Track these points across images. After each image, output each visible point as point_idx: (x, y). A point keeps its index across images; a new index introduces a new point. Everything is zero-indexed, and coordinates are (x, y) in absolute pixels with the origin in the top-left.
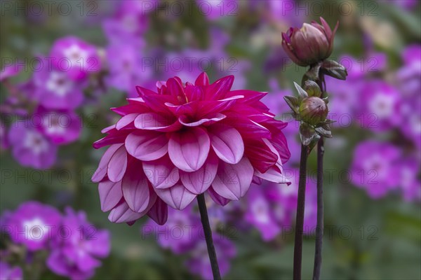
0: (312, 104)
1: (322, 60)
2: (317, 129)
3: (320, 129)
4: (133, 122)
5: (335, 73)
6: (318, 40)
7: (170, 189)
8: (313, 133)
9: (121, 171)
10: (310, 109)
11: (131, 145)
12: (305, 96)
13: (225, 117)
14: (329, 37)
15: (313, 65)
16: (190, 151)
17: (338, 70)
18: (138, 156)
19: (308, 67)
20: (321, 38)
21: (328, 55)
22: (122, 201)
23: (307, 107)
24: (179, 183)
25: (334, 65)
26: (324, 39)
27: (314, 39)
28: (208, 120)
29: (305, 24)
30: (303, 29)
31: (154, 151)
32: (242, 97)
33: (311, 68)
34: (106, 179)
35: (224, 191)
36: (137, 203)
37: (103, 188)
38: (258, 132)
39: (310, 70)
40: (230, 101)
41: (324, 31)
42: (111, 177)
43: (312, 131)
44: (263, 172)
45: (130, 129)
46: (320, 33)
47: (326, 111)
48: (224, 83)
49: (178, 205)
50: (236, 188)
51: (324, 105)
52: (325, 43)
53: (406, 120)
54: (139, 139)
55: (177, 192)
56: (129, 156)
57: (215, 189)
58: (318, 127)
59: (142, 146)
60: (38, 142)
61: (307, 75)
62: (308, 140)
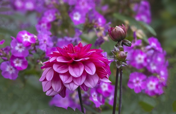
0: (121, 54)
1: (123, 39)
2: (122, 63)
3: (123, 63)
4: (56, 59)
5: (127, 44)
6: (121, 32)
7: (69, 84)
8: (121, 64)
9: (51, 77)
10: (120, 55)
11: (55, 68)
12: (118, 51)
13: (89, 58)
14: (125, 31)
15: (119, 41)
16: (77, 70)
17: (128, 43)
18: (58, 71)
19: (117, 42)
20: (122, 31)
21: (125, 38)
22: (51, 88)
23: (119, 55)
24: (72, 82)
25: (127, 41)
26: (124, 32)
27: (120, 32)
28: (83, 59)
29: (117, 26)
30: (116, 28)
31: (63, 70)
32: (95, 51)
33: (118, 42)
34: (45, 80)
35: (88, 85)
36: (57, 89)
37: (44, 83)
38: (100, 64)
39: (118, 43)
40: (91, 53)
41: (123, 29)
42: (47, 79)
43: (121, 63)
44: (102, 78)
45: (55, 62)
46: (122, 30)
47: (126, 56)
48: (88, 46)
49: (72, 89)
50: (93, 84)
51: (125, 54)
52: (124, 33)
53: (149, 65)
54: (58, 66)
55: (72, 85)
56: (54, 71)
57: (85, 84)
58: (123, 62)
59: (59, 68)
60: (11, 69)
61: (117, 44)
62: (119, 66)
